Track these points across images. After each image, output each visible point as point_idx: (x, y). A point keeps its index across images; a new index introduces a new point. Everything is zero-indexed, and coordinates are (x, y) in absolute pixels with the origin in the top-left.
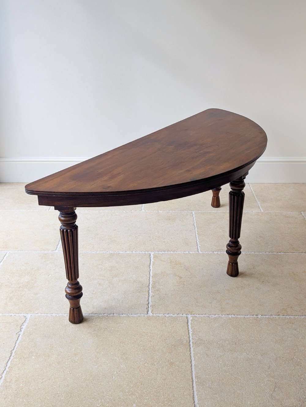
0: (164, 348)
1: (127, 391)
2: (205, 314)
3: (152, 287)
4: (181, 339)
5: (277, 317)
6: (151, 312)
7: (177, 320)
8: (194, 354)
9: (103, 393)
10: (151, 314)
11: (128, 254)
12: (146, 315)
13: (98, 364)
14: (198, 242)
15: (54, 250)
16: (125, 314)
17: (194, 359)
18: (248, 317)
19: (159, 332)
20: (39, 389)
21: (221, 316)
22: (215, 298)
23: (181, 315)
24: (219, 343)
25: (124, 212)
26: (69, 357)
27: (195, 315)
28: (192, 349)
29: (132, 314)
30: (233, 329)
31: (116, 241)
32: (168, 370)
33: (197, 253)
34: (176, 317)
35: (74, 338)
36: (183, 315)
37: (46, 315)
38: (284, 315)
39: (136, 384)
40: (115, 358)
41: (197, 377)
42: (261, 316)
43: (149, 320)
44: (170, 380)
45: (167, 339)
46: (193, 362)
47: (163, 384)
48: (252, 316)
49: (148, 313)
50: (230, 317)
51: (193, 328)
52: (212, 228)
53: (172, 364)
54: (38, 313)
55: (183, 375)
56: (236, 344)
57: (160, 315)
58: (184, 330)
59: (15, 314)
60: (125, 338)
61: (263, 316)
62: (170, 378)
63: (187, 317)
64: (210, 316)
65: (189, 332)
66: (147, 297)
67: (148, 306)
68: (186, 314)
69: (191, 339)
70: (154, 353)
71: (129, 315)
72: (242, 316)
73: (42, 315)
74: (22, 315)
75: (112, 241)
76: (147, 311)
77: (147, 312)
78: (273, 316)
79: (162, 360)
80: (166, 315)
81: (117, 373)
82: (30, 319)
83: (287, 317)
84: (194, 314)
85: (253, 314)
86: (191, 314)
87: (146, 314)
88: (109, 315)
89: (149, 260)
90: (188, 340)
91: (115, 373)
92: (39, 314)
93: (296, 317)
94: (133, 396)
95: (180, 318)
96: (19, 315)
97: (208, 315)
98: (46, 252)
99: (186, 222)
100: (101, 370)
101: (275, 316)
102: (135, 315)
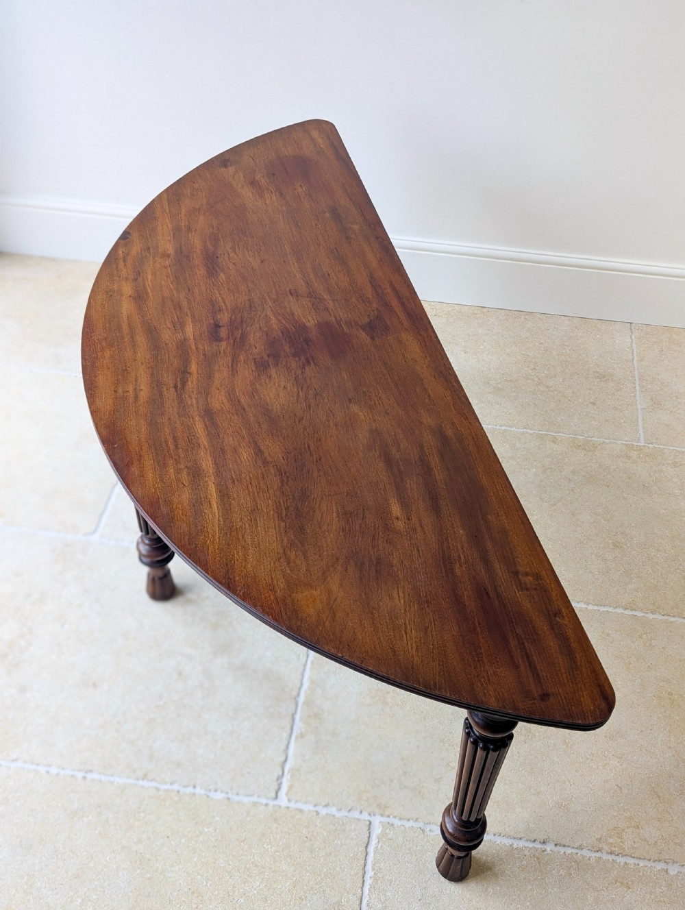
2: (416, 820)
3: (304, 704)
5: (593, 855)
6: (285, 797)
10: (286, 802)
12: (271, 803)
15: (90, 534)
27: (392, 820)
29: (238, 794)
34: (342, 818)
36: (362, 817)
38: (611, 853)
42: (553, 846)
48: (531, 845)
57: (306, 806)
60: (207, 879)
61: (558, 848)
63: (370, 821)
64: (428, 830)
66: (285, 735)
67: (283, 769)
68: (370, 815)
71: (230, 795)
76: (276, 787)
77: (277, 793)
80: (319, 809)
84: (389, 816)
86: (382, 815)
87: (273, 799)
93: (642, 864)
102: (246, 800)
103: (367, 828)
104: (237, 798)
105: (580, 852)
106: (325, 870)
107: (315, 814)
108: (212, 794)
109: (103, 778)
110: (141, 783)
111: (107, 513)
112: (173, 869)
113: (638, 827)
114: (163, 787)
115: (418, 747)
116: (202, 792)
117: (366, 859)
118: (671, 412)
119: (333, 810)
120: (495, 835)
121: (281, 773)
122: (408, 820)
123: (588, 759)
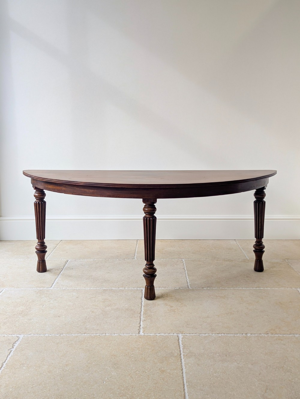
0: (155, 359)
1: (117, 393)
2: (196, 333)
3: (143, 314)
4: (172, 353)
5: (266, 335)
6: (143, 332)
7: (168, 338)
8: (185, 364)
9: (94, 395)
10: (143, 334)
11: (121, 289)
13: (89, 372)
14: (188, 281)
15: (49, 288)
16: (117, 334)
17: (185, 368)
18: (238, 335)
19: (150, 347)
20: (29, 392)
21: (211, 334)
22: (205, 321)
23: (172, 334)
24: (209, 355)
25: (118, 260)
26: (60, 367)
27: (186, 334)
28: (183, 360)
29: (123, 334)
30: (223, 344)
31: (109, 281)
32: (159, 376)
33: (188, 288)
34: (167, 335)
35: (66, 353)
36: (174, 335)
37: (38, 335)
38: (272, 334)
39: (127, 387)
40: (106, 367)
41: (188, 381)
42: (250, 335)
43: (140, 338)
44: (161, 384)
45: (158, 353)
46: (184, 370)
47: (154, 387)
48: (241, 335)
49: (140, 333)
50: (220, 336)
51: (184, 344)
52: (201, 271)
53: (163, 371)
54: (30, 334)
55: (174, 380)
56: (226, 356)
57: (152, 334)
58: (175, 346)
59: (7, 335)
60: (117, 352)
61: (252, 335)
62: (161, 382)
63: (178, 336)
64: (201, 335)
65: (180, 347)
66: (138, 321)
67: (140, 328)
68: (177, 334)
69: (182, 352)
70: (145, 363)
71: (120, 334)
72: (231, 335)
73: (35, 335)
74: (15, 335)
75: (106, 281)
76: (138, 331)
78: (262, 335)
79: (153, 368)
80: (157, 334)
81: (108, 379)
82: (22, 339)
83: (276, 335)
84: (185, 334)
85: (242, 333)
86: (182, 334)
87: (138, 334)
88: (101, 335)
89: (141, 294)
90: (179, 352)
91: (106, 379)
92: (32, 335)
93: (284, 335)
94: (124, 397)
95: (171, 337)
96: (12, 335)
97: (198, 334)
98: (41, 289)
99: (177, 267)
100: (92, 377)
101: (264, 335)
102: (126, 335)
105: (261, 335)
108: (113, 335)
109: (68, 335)
110: (83, 335)
119: (163, 334)
122: (192, 334)
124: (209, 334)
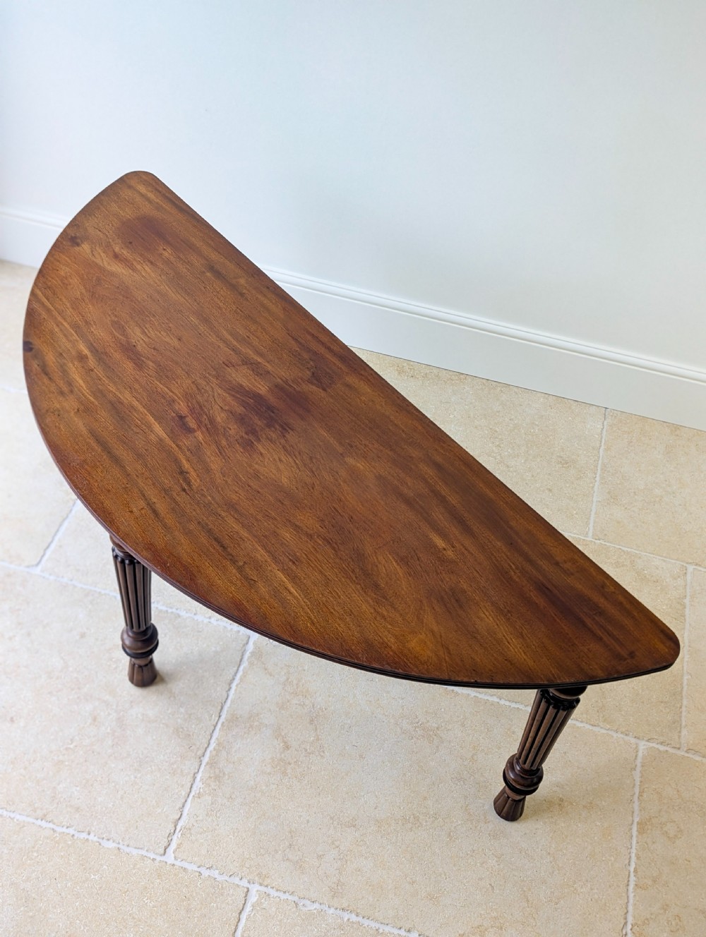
2: (292, 893)
3: (207, 765)
6: (172, 854)
10: (172, 859)
12: (159, 858)
16: (114, 842)
18: (387, 931)
21: (326, 908)
23: (237, 882)
29: (128, 846)
36: (241, 883)
43: (159, 876)
48: (396, 933)
50: (346, 919)
63: (248, 889)
66: (183, 793)
67: (175, 827)
68: (249, 882)
71: (121, 846)
76: (166, 844)
77: (165, 850)
80: (203, 870)
84: (267, 886)
86: (261, 885)
87: (161, 855)
88: (77, 835)
102: (135, 852)
103: (244, 895)
104: (127, 850)
106: (197, 931)
107: (197, 874)
108: (105, 844)
110: (39, 822)
111: (53, 546)
112: (55, 911)
113: (501, 929)
114: (59, 830)
115: (308, 821)
116: (95, 839)
117: (237, 925)
118: (626, 508)
119: (215, 873)
120: (363, 918)
121: (172, 831)
122: (285, 892)
123: (467, 854)
124: (323, 906)
